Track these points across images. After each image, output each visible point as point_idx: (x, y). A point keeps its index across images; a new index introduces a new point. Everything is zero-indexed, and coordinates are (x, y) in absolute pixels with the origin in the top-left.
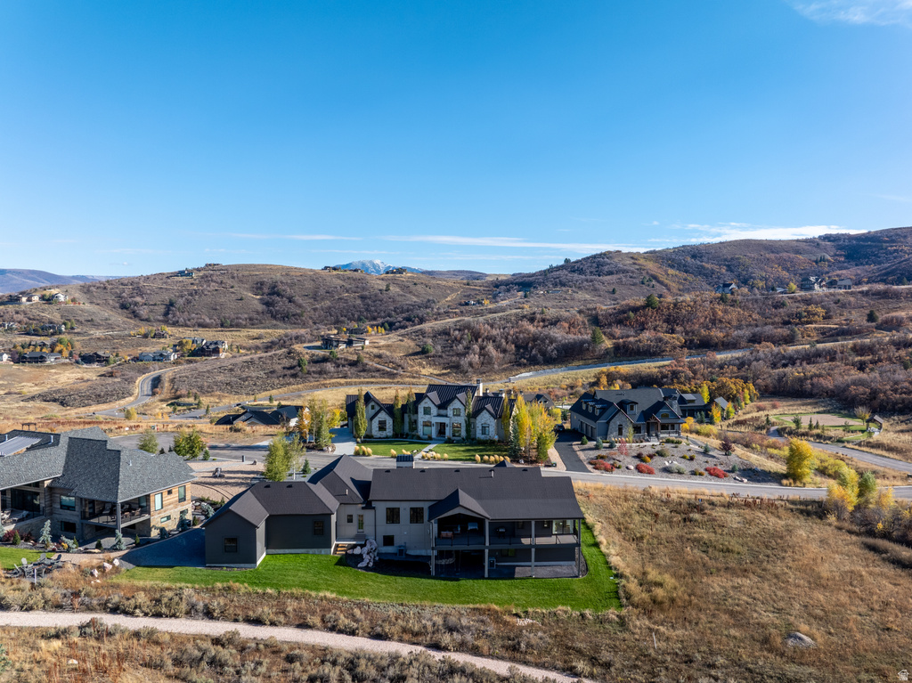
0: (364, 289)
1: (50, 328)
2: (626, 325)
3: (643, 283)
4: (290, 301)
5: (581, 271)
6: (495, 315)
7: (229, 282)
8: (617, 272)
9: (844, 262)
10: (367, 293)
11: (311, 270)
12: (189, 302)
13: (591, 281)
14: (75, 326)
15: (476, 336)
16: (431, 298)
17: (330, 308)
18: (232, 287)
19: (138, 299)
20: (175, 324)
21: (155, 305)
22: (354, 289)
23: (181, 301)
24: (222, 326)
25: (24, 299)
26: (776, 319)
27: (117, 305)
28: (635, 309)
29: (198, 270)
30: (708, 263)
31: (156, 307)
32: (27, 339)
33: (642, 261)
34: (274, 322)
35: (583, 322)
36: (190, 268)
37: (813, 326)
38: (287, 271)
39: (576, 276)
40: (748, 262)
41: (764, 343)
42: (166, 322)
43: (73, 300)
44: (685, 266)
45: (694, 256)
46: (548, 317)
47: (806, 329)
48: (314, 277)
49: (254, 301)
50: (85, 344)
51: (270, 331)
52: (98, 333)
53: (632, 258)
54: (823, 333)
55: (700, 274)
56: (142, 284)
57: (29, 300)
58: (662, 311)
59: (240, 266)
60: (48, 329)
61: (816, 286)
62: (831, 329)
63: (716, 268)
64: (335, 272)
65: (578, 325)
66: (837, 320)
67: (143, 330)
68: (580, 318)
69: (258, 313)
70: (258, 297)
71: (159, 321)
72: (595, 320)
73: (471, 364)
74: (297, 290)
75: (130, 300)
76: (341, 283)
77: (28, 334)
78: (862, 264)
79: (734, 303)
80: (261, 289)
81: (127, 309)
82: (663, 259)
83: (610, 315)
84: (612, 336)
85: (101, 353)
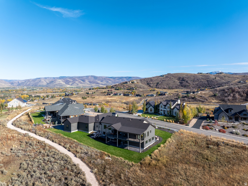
0: (208, 78)
1: (132, 88)
4: (187, 82)
7: (172, 77)
10: (209, 80)
11: (194, 74)
12: (162, 83)
14: (137, 88)
15: (233, 91)
16: (229, 81)
17: (198, 84)
18: (173, 79)
19: (151, 82)
20: (158, 88)
21: (154, 83)
22: (205, 79)
23: (160, 82)
24: (169, 88)
25: (128, 82)
27: (146, 84)
29: (165, 75)
31: (154, 84)
32: (127, 91)
34: (182, 88)
36: (164, 74)
38: (187, 74)
42: (156, 88)
43: (138, 83)
48: (194, 76)
49: (178, 82)
50: (138, 92)
51: (180, 90)
52: (141, 90)
56: (152, 79)
57: (129, 83)
59: (175, 74)
60: (132, 89)
64: (200, 74)
67: (150, 89)
69: (178, 85)
70: (179, 81)
71: (155, 87)
74: (189, 79)
75: (149, 82)
76: (202, 77)
77: (128, 90)
80: (180, 79)
81: (148, 84)
85: (140, 94)
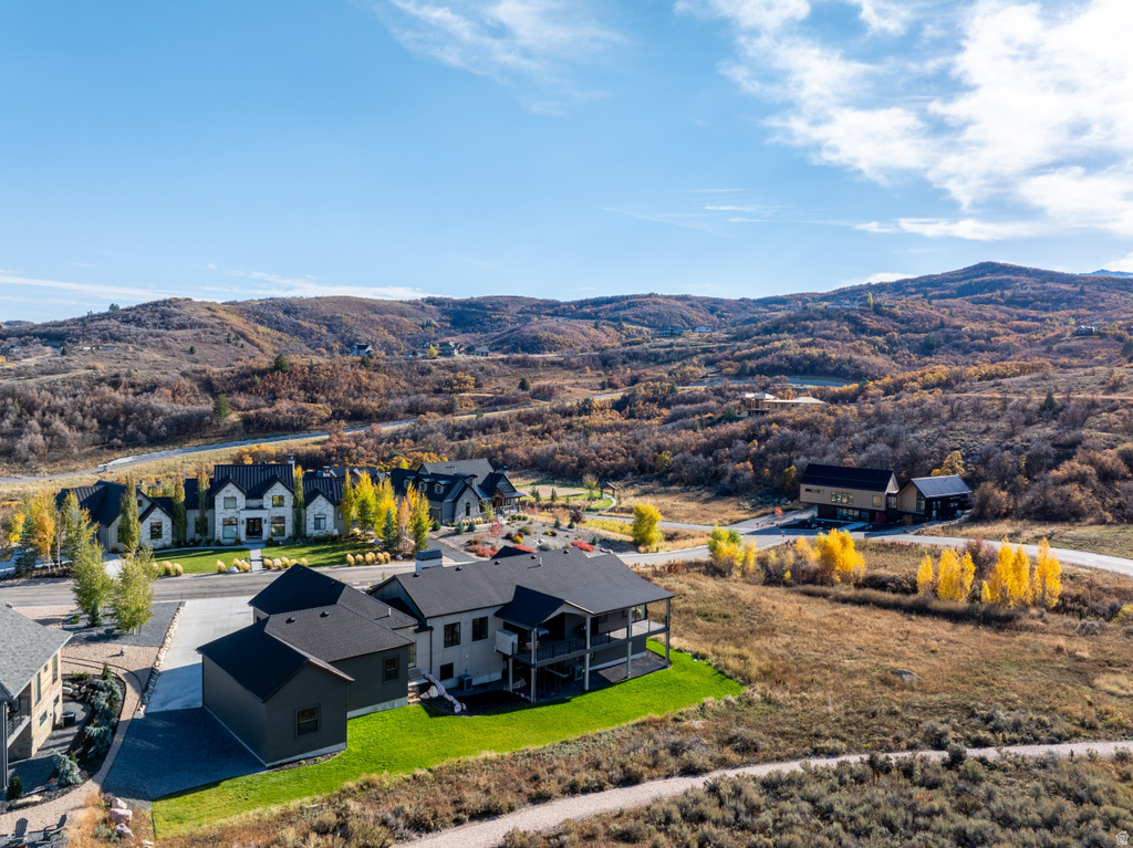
2: (251, 393)
3: (229, 342)
5: (139, 323)
6: (54, 377)
8: (191, 327)
9: (450, 328)
13: (158, 336)
15: (29, 407)
26: (427, 387)
28: (262, 373)
30: (304, 320)
33: (222, 314)
35: (191, 388)
37: (467, 394)
39: (133, 328)
40: (351, 322)
41: (428, 413)
44: (277, 322)
45: (287, 312)
46: (139, 381)
47: (462, 398)
53: (209, 309)
54: (480, 403)
55: (296, 334)
58: (296, 375)
61: (456, 352)
62: (488, 399)
63: (315, 327)
65: (186, 392)
66: (488, 389)
68: (186, 383)
72: (208, 386)
73: (31, 449)
78: (468, 331)
79: (377, 368)
82: (249, 312)
83: (229, 380)
84: (236, 407)
